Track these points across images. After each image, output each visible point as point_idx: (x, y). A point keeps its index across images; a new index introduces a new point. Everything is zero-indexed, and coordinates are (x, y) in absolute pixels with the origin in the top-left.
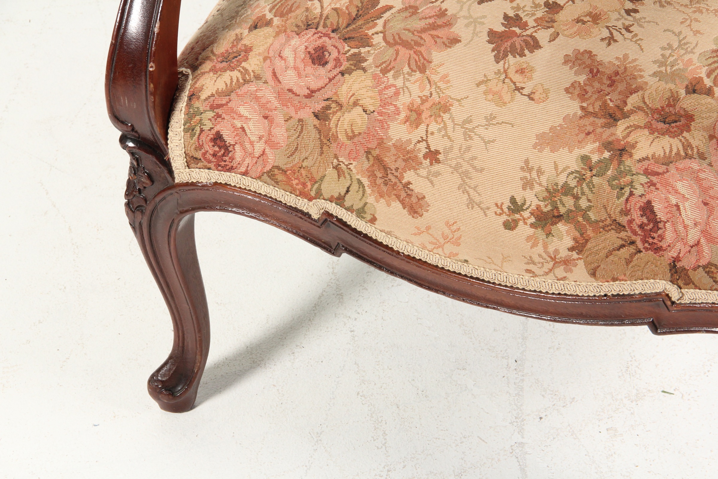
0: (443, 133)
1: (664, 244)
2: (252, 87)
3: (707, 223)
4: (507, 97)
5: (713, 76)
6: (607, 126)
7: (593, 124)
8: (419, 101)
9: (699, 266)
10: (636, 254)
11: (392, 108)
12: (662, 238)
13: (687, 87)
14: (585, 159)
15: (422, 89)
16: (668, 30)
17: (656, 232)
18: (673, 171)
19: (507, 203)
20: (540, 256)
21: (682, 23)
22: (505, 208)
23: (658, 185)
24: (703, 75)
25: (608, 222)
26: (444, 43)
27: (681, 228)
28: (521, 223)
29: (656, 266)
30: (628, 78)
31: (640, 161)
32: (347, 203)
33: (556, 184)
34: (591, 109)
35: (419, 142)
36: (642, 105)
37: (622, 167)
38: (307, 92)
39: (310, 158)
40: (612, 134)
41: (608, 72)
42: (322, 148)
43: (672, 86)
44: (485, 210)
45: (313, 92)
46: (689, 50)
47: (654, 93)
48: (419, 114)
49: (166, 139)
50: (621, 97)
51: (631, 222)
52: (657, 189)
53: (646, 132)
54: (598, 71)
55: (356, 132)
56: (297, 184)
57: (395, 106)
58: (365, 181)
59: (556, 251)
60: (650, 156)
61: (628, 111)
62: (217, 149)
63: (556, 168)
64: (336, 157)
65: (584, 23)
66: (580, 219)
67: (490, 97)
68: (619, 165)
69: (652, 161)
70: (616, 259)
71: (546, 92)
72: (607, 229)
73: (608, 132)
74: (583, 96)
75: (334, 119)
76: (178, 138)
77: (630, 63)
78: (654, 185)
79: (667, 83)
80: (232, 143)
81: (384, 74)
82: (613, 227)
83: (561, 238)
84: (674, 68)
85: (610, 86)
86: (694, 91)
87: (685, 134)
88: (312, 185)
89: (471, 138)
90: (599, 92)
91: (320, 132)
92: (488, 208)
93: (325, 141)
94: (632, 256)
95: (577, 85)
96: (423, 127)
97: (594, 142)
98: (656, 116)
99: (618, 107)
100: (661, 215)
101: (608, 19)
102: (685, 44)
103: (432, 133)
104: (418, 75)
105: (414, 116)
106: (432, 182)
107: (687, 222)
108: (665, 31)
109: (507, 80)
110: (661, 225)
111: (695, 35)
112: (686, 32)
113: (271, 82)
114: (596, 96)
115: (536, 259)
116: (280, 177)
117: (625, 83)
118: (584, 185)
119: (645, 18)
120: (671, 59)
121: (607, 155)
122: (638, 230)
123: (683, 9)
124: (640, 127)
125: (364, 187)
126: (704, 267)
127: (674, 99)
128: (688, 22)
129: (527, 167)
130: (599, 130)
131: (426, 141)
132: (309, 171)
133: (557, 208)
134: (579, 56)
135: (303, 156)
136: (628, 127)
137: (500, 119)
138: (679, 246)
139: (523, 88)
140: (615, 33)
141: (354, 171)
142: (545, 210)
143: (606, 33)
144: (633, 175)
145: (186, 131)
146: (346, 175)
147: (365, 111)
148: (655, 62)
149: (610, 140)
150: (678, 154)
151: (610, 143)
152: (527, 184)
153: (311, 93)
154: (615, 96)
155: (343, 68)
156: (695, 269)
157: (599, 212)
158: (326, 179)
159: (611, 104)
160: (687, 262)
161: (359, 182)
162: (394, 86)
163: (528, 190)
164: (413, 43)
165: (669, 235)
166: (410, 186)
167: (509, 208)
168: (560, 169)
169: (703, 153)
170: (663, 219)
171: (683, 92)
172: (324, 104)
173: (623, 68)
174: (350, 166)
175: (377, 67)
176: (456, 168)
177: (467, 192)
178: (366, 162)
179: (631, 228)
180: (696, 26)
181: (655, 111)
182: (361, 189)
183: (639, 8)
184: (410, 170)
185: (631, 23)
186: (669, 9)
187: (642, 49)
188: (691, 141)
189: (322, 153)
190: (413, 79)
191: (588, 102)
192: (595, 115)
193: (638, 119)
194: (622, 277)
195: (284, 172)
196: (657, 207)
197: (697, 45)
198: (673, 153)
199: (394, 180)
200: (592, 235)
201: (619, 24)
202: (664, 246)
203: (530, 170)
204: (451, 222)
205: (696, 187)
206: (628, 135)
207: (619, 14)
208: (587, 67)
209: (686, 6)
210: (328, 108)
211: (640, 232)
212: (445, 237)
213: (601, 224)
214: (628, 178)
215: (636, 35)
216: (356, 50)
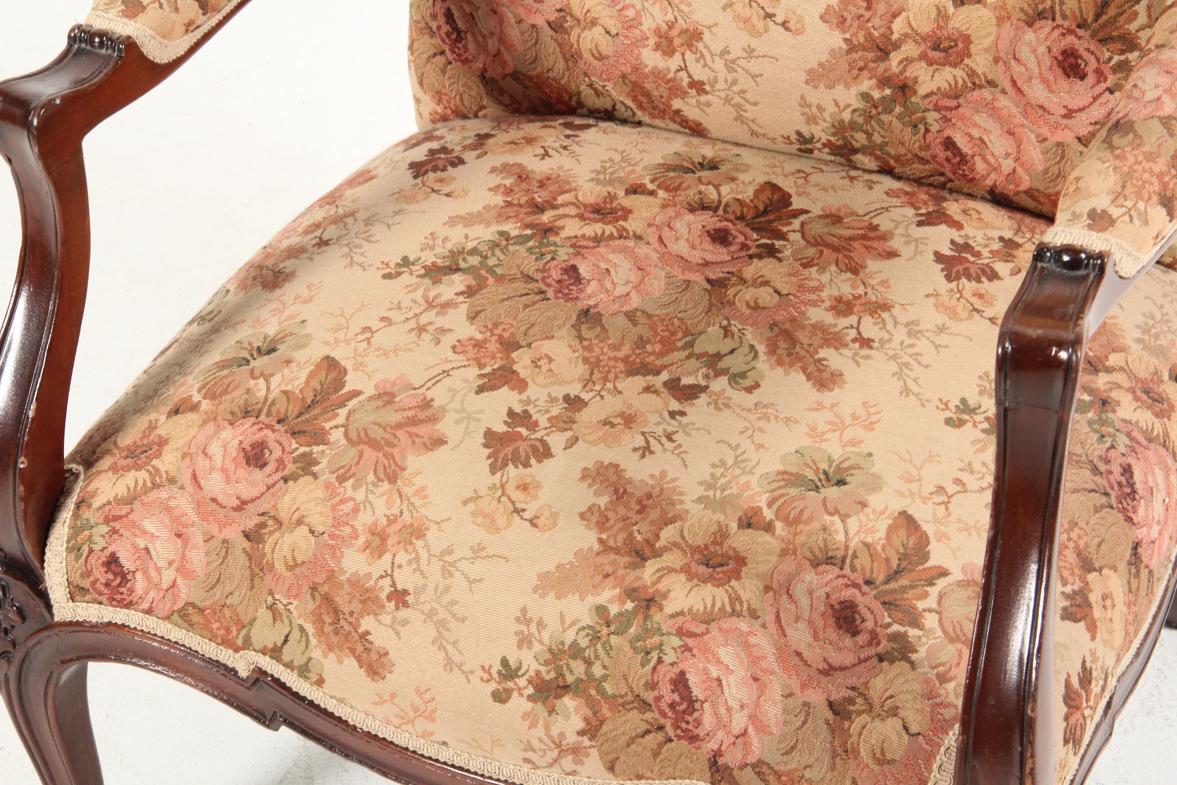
0: (414, 566)
1: (701, 732)
2: (163, 494)
3: (757, 706)
4: (501, 522)
5: (775, 507)
6: (633, 566)
7: (613, 563)
8: (384, 521)
9: (747, 765)
10: (665, 743)
11: (348, 530)
12: (698, 723)
13: (740, 519)
14: (601, 610)
15: (390, 504)
16: (723, 442)
17: (691, 714)
18: (715, 632)
19: (497, 666)
20: (540, 740)
21: (741, 433)
22: (494, 672)
23: (695, 651)
24: (763, 504)
25: (630, 697)
26: (424, 444)
27: (723, 711)
28: (515, 694)
29: (692, 762)
30: (664, 503)
31: (672, 616)
32: (286, 657)
33: (562, 643)
34: (611, 543)
35: (382, 577)
36: (679, 540)
37: (649, 623)
38: (236, 503)
39: (237, 594)
40: (638, 578)
41: (638, 493)
42: (252, 580)
43: (721, 517)
44: (468, 674)
45: (244, 503)
46: (747, 469)
47: (697, 525)
48: (383, 538)
49: (42, 561)
50: (653, 528)
51: (658, 699)
52: (694, 656)
53: (683, 577)
54: (625, 492)
55: (299, 561)
56: (218, 629)
57: (352, 527)
58: (310, 629)
59: (562, 735)
60: (686, 610)
61: (660, 548)
62: (110, 576)
63: (562, 620)
64: (271, 593)
65: (613, 425)
66: (593, 692)
67: (480, 520)
68: (645, 620)
69: (688, 617)
70: (640, 749)
71: (554, 516)
72: (628, 707)
73: (633, 574)
74: (602, 524)
75: (270, 542)
76: (58, 559)
77: (668, 483)
78: (690, 650)
79: (714, 512)
80: (132, 569)
81: (340, 483)
82: (636, 705)
83: (568, 718)
84: (726, 493)
85: (639, 512)
86: (749, 526)
87: (733, 583)
88: (239, 631)
89: (451, 575)
90: (624, 520)
91: (250, 559)
92: (472, 672)
93: (257, 570)
94: (661, 745)
95: (595, 509)
96: (387, 557)
97: (614, 587)
98: (697, 556)
99: (648, 541)
100: (697, 692)
101: (645, 422)
102: (743, 461)
103: (400, 566)
104: (386, 485)
105: (377, 541)
106: (397, 633)
107: (731, 703)
108: (718, 442)
109: (504, 499)
110: (697, 705)
111: (757, 450)
112: (746, 445)
113: (189, 488)
114: (619, 525)
115: (536, 744)
116: (196, 618)
117: (659, 509)
118: (599, 646)
119: (693, 424)
120: (723, 480)
121: (630, 605)
122: (667, 710)
123: (744, 414)
124: (675, 570)
125: (307, 636)
126: (754, 766)
127: (721, 535)
128: (750, 432)
129: (524, 618)
130: (621, 572)
131: (392, 576)
132: (234, 611)
133: (563, 676)
134: (602, 471)
135: (227, 590)
136: (659, 570)
137: (490, 551)
138: (720, 735)
139: (523, 510)
140: (652, 442)
141: (295, 613)
142: (547, 677)
143: (640, 442)
144: (663, 635)
145: (69, 550)
146: (284, 618)
147: (312, 532)
148: (701, 483)
149: (635, 585)
150: (722, 609)
151: (635, 590)
152: (524, 641)
153: (242, 505)
154: (644, 526)
155: (286, 472)
156: (742, 767)
157: (617, 684)
158: (258, 623)
159: (639, 538)
160: (731, 759)
161: (302, 629)
162: (354, 500)
163: (525, 649)
164: (383, 442)
165: (708, 720)
166: (369, 637)
167: (499, 673)
168: (568, 621)
169: (755, 610)
170: (701, 697)
171: (734, 526)
172: (258, 520)
173: (658, 489)
174: (289, 607)
175: (332, 472)
176: (430, 615)
177: (445, 649)
178: (311, 602)
179: (658, 707)
180: (759, 438)
181: (695, 550)
182: (304, 639)
183: (688, 409)
184: (368, 615)
185: (675, 429)
186: (726, 413)
187: (686, 466)
188: (741, 592)
189: (252, 587)
190: (379, 491)
191: (609, 533)
192: (617, 551)
193: (672, 559)
194: (648, 774)
195: (201, 611)
196: (693, 679)
197: (758, 463)
198: (717, 608)
199: (347, 628)
200: (608, 715)
201: (659, 431)
202: (702, 734)
203: (528, 622)
204: (423, 689)
205: (743, 656)
206: (659, 580)
207: (661, 416)
208: (611, 485)
209: (749, 410)
210: (263, 525)
211: (670, 714)
212: (416, 710)
213: (620, 700)
214: (657, 639)
215: (680, 446)
216: (307, 449)
